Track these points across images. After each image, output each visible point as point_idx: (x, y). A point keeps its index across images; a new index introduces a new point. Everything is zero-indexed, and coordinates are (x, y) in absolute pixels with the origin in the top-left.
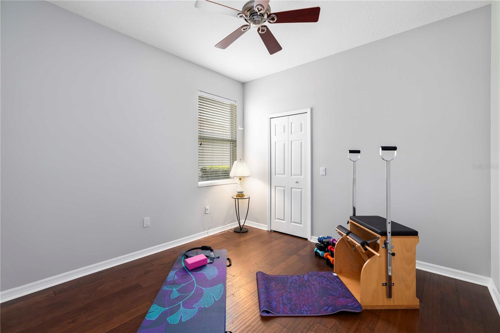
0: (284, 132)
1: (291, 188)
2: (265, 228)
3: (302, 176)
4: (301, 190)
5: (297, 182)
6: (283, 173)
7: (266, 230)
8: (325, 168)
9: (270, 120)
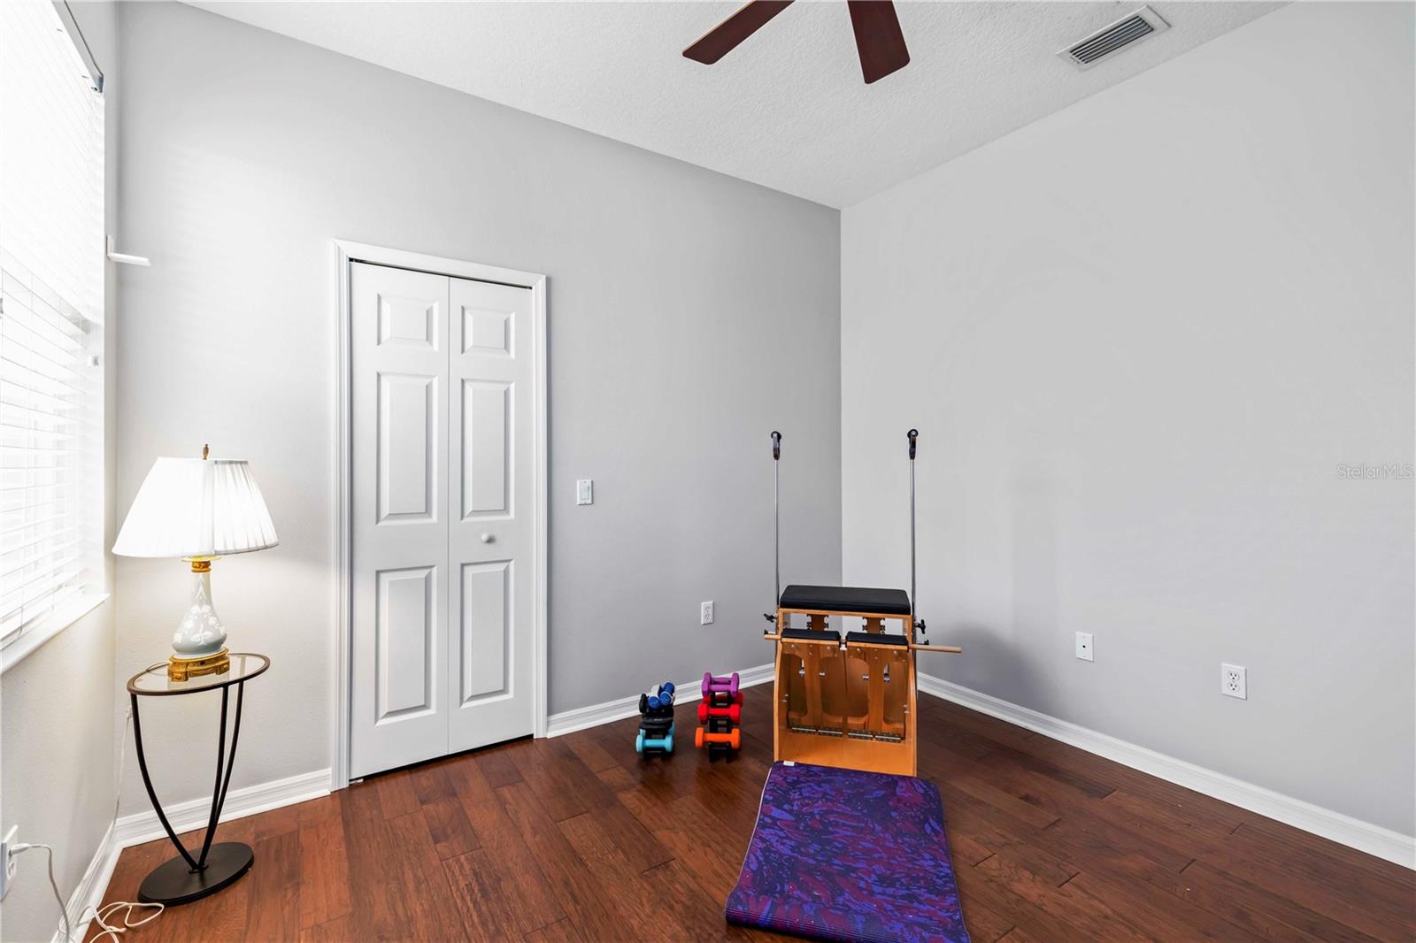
0: (429, 338)
1: (463, 565)
2: (319, 785)
3: (508, 513)
4: (506, 564)
5: (490, 540)
6: (424, 511)
7: (327, 792)
8: (592, 482)
9: (350, 266)
